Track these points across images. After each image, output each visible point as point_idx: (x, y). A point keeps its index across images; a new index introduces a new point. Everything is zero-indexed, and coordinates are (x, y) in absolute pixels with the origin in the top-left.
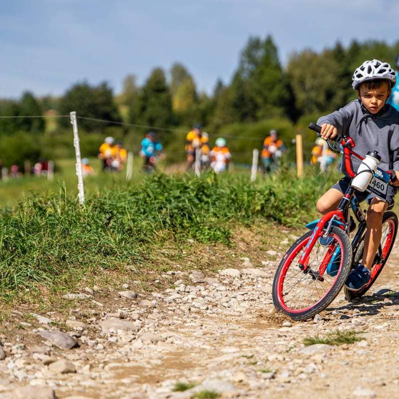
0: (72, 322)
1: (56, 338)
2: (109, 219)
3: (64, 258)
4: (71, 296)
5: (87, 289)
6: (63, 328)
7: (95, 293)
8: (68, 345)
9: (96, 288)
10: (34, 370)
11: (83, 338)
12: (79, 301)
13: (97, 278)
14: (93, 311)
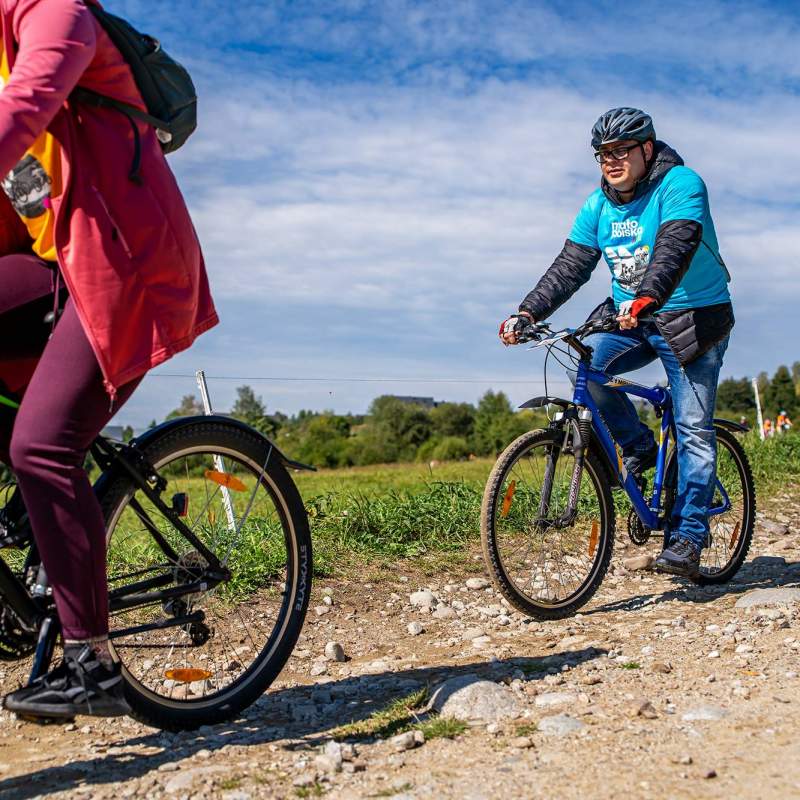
0: (780, 517)
1: (772, 527)
2: (791, 450)
3: (763, 476)
4: (776, 500)
5: (786, 495)
6: (775, 520)
7: (791, 498)
8: (782, 532)
9: (791, 495)
10: (763, 547)
11: (791, 528)
12: (782, 503)
13: (790, 489)
14: (794, 510)
